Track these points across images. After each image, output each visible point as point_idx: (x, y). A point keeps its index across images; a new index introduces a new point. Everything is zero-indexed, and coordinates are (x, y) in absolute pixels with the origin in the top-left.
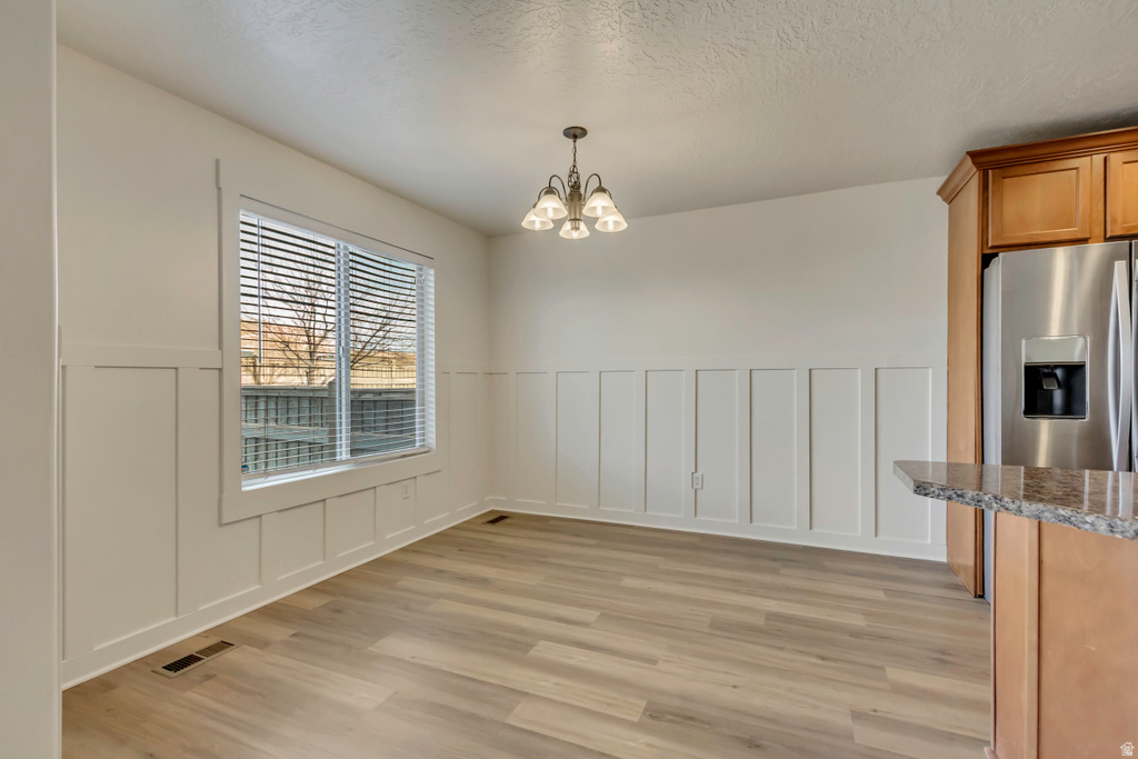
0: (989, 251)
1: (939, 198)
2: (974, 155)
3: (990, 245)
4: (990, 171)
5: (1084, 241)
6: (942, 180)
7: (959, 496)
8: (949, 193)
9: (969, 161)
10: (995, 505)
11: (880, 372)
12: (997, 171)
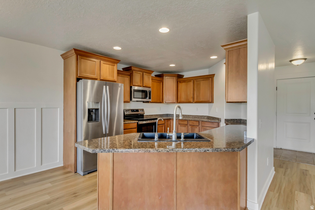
0: (78, 77)
1: (61, 57)
2: (75, 50)
3: (78, 76)
4: (78, 56)
5: (96, 79)
6: (64, 52)
7: (104, 151)
8: (65, 57)
9: (73, 51)
10: (113, 151)
11: (43, 109)
12: (80, 56)
